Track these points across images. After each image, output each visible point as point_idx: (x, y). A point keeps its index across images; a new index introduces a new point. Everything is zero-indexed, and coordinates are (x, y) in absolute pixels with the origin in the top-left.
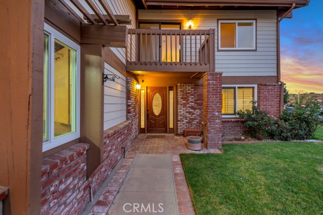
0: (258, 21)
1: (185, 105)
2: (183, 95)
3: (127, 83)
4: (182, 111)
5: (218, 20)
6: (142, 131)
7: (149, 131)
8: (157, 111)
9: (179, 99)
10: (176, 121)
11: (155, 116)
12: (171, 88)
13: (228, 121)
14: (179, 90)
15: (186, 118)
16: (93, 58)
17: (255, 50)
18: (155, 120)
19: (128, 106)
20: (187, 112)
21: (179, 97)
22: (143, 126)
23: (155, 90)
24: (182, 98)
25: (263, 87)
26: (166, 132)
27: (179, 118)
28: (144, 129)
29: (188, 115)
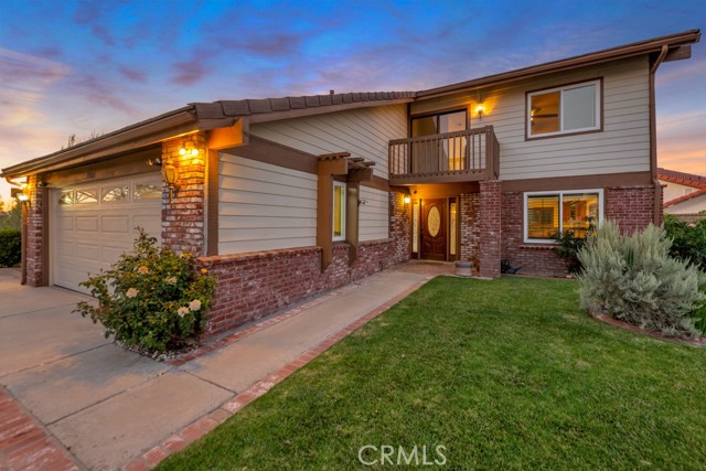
0: (605, 80)
1: (470, 223)
2: (468, 209)
3: (390, 197)
4: (466, 231)
5: (527, 93)
6: (414, 256)
7: (423, 257)
8: (433, 229)
9: (463, 215)
10: (459, 244)
11: (431, 237)
12: (452, 200)
13: (542, 249)
14: (463, 202)
15: (473, 241)
16: (353, 190)
17: (602, 130)
18: (431, 242)
19: (391, 223)
20: (474, 233)
21: (463, 211)
22: (415, 249)
23: (432, 202)
24: (466, 214)
25: (613, 193)
26: (445, 260)
27: (463, 240)
28: (416, 254)
29: (475, 237)
